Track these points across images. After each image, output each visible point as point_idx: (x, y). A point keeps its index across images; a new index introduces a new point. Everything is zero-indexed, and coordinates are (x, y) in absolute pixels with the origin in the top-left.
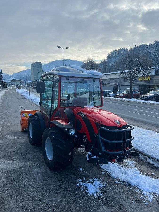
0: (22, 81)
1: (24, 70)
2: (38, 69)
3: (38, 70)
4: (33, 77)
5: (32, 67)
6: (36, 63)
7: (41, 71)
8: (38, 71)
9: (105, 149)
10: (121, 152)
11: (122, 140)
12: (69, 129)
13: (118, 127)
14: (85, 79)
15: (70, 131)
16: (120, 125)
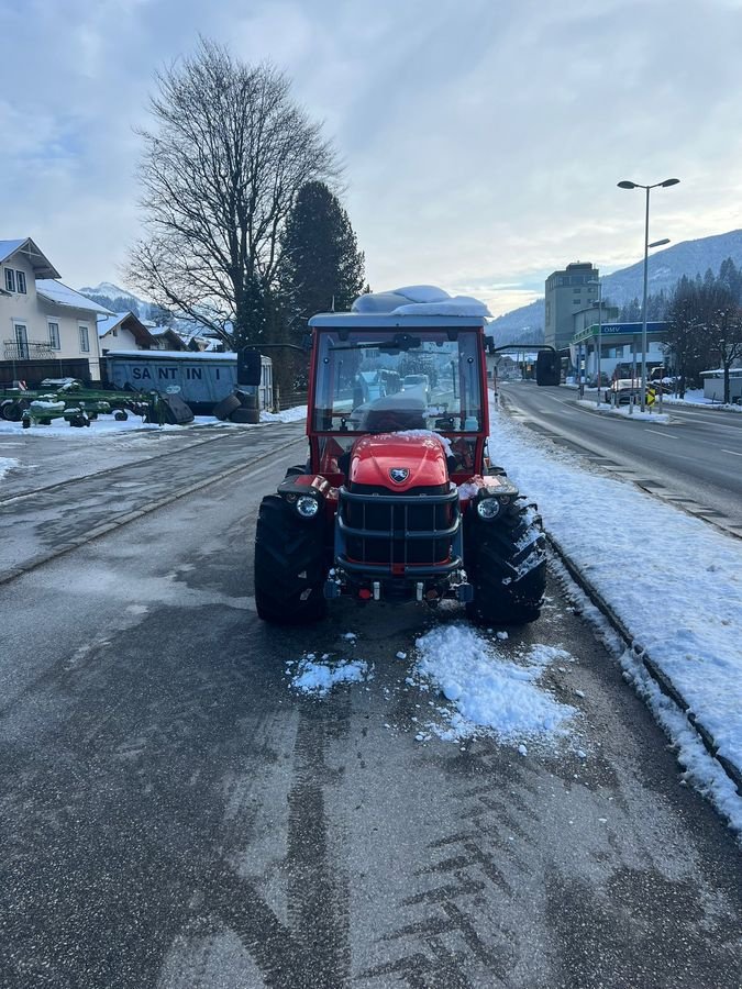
0: (503, 356)
1: (520, 309)
2: (576, 297)
3: (577, 302)
4: (553, 338)
5: (548, 290)
6: (571, 267)
7: (591, 306)
8: (577, 308)
9: (343, 557)
10: (387, 569)
11: (388, 529)
12: (299, 495)
13: (391, 487)
14: (414, 335)
15: (299, 503)
16: (399, 483)
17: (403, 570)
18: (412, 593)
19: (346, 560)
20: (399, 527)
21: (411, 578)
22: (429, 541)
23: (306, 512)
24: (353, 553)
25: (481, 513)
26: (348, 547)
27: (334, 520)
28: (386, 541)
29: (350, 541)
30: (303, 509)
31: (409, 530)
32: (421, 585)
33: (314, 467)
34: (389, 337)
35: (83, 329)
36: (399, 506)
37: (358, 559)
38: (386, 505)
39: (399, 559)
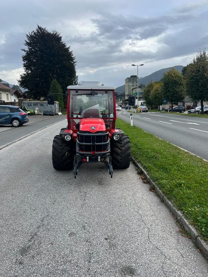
9: (78, 150)
10: (90, 153)
11: (91, 143)
12: (65, 135)
13: (91, 132)
14: (96, 92)
15: (66, 137)
16: (93, 131)
17: (95, 153)
18: (97, 159)
19: (79, 151)
20: (93, 142)
21: (96, 155)
22: (101, 145)
23: (67, 139)
24: (81, 149)
25: (115, 139)
26: (80, 148)
27: (76, 141)
28: (90, 146)
29: (80, 146)
30: (67, 138)
31: (96, 143)
32: (99, 157)
33: (69, 127)
34: (89, 92)
35: (7, 94)
36: (93, 137)
37: (83, 151)
38: (90, 136)
39: (94, 150)
